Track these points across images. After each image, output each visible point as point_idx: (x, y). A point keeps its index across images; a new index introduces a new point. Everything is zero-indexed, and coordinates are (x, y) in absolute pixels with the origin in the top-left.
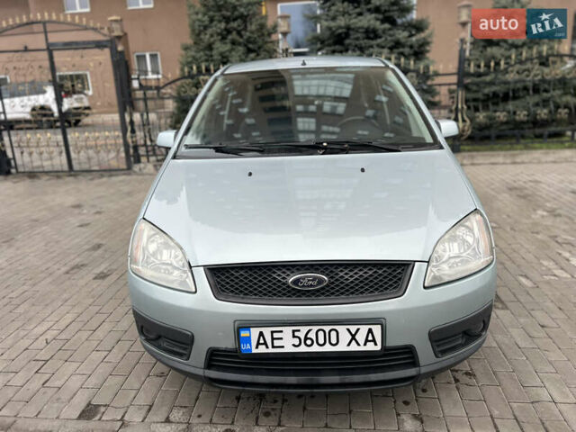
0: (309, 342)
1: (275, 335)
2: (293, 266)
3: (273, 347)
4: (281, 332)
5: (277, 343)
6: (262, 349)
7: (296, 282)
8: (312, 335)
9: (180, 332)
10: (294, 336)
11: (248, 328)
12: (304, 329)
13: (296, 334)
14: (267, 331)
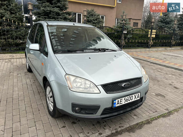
0: (127, 100)
1: (121, 100)
2: (122, 82)
3: (120, 104)
4: (122, 99)
5: (121, 102)
6: (118, 105)
7: (124, 85)
8: (128, 99)
9: (97, 106)
10: (125, 100)
11: (115, 100)
12: (126, 97)
13: (125, 99)
14: (119, 100)
